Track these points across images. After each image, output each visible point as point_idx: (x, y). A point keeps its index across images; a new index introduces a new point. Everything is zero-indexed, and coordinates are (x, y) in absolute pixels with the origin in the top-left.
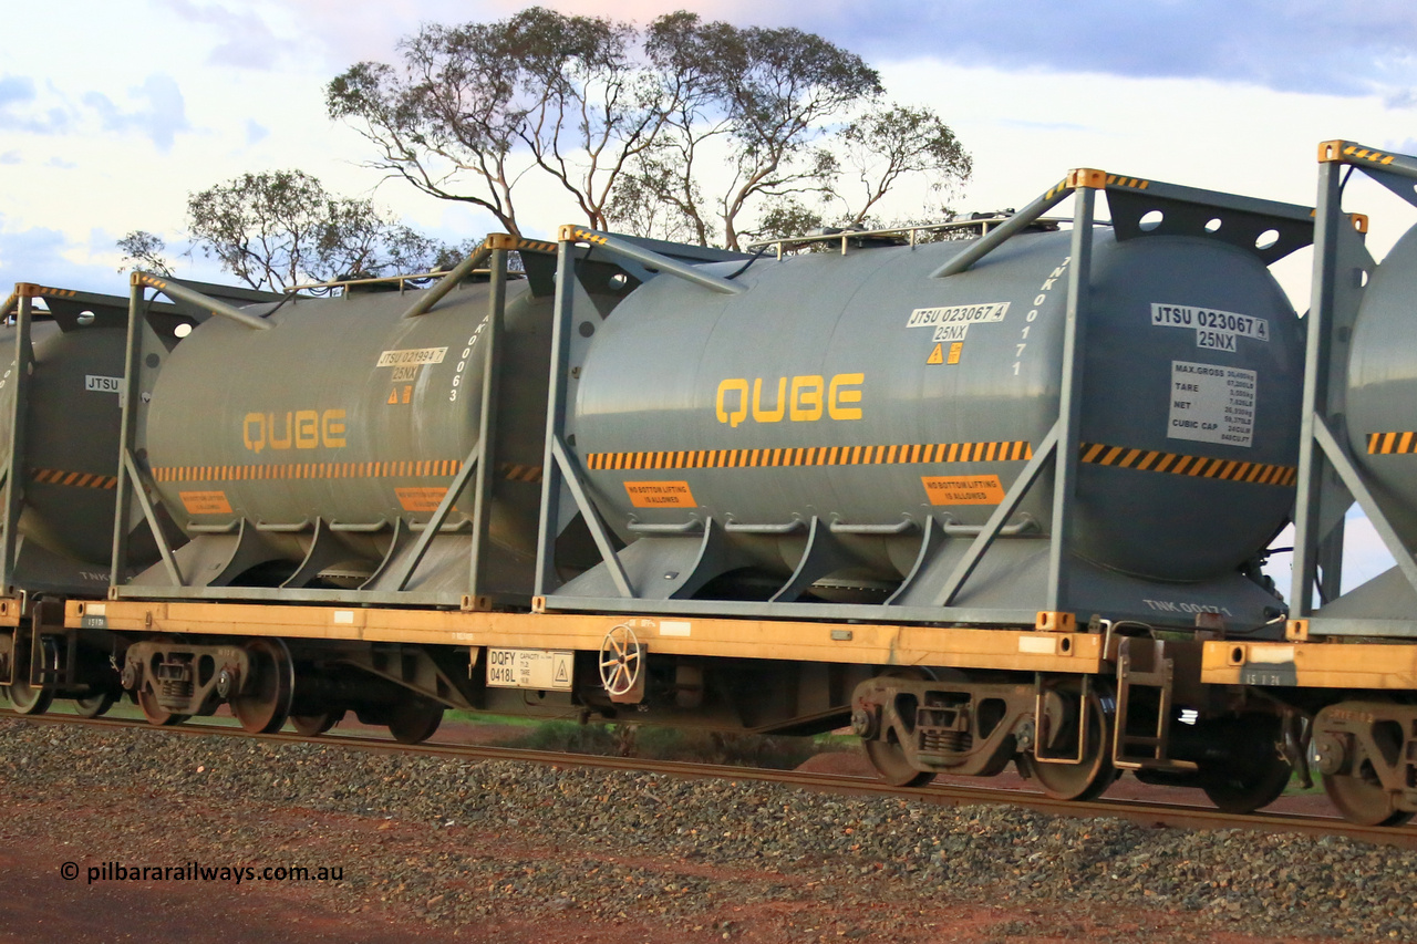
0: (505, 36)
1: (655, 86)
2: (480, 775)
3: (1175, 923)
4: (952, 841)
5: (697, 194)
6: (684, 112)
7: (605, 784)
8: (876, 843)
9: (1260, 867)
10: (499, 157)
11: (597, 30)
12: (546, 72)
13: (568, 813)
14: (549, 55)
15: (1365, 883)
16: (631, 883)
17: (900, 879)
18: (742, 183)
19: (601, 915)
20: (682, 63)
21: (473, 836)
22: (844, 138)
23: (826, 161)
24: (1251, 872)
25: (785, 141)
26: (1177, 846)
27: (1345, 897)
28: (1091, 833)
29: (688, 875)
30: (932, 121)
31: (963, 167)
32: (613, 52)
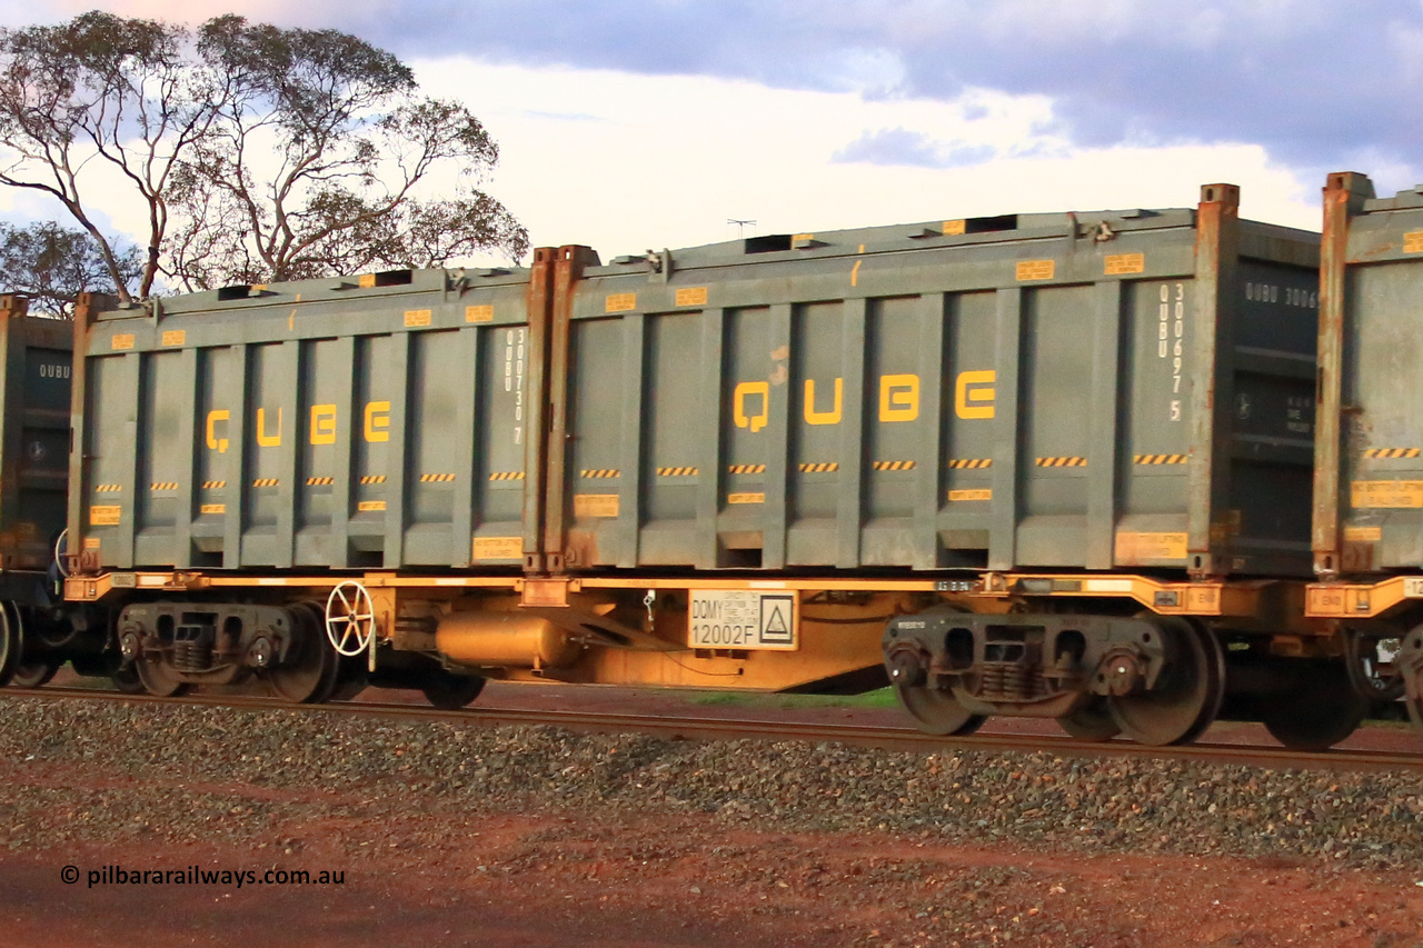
0: (66, 37)
1: (207, 82)
2: (58, 713)
3: (693, 824)
4: (494, 759)
5: (249, 179)
6: (234, 105)
7: (174, 717)
8: (425, 763)
9: (767, 772)
10: (63, 147)
11: (151, 32)
12: (105, 69)
13: (141, 745)
14: (108, 52)
15: (858, 783)
16: (200, 807)
17: (446, 794)
18: (290, 169)
19: (172, 836)
20: (231, 61)
21: (52, 769)
22: (382, 128)
23: (366, 149)
24: (759, 776)
25: (328, 131)
26: (694, 756)
27: (840, 797)
28: (617, 747)
29: (253, 798)
30: (462, 112)
31: (490, 153)
32: (167, 51)
